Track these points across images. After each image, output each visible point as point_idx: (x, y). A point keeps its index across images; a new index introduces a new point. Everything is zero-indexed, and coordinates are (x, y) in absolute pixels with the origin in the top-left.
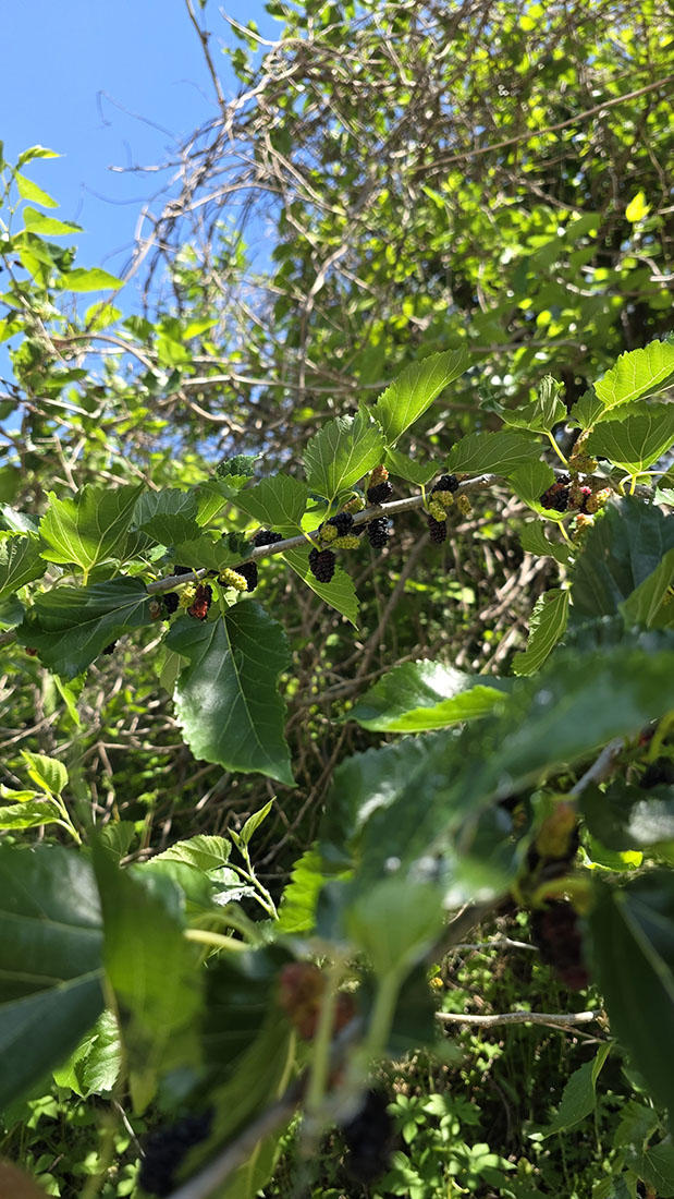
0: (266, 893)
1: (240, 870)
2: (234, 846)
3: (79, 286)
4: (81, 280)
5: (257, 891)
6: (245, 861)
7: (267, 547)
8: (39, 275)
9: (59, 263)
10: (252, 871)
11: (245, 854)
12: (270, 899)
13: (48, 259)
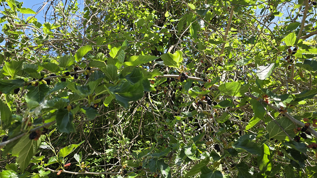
0: (53, 147)
1: (47, 142)
2: (47, 137)
3: (24, 12)
4: (24, 11)
5: (51, 147)
6: (49, 140)
7: (52, 77)
8: (13, 8)
9: (18, 6)
10: (50, 143)
11: (49, 139)
12: (54, 149)
13: (15, 4)
